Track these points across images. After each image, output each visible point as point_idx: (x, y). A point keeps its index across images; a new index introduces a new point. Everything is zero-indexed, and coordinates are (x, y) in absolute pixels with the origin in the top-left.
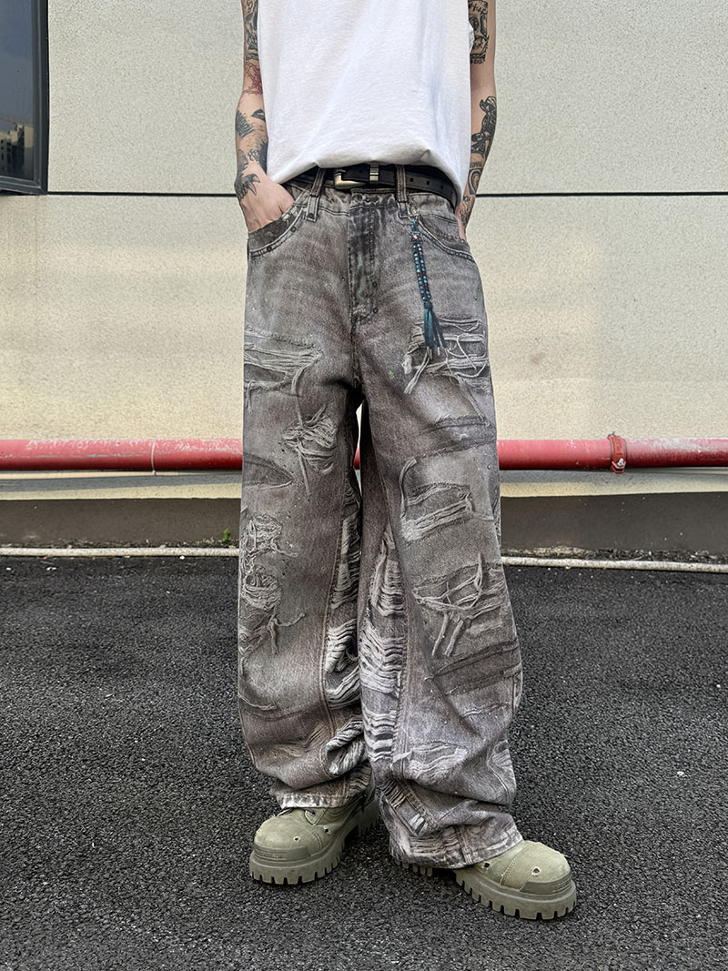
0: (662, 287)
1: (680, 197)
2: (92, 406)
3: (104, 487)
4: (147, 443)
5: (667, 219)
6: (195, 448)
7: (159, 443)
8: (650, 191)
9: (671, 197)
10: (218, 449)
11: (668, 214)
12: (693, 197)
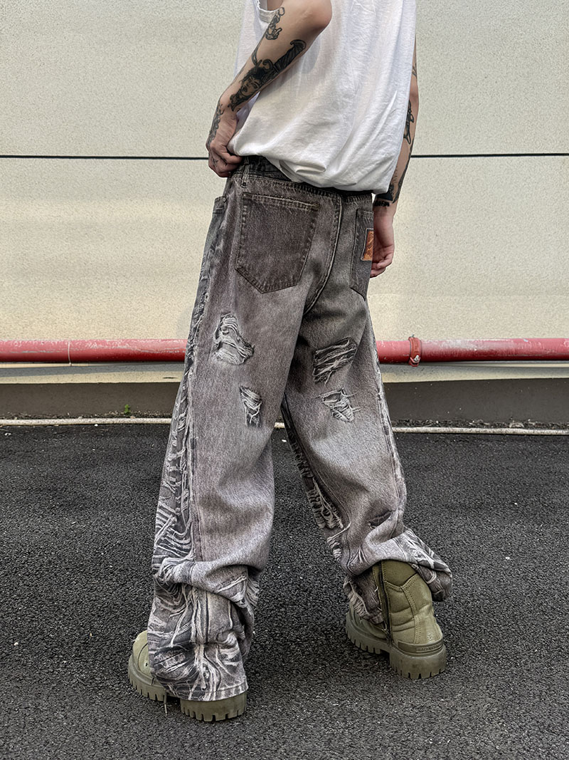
0: (457, 225)
1: (470, 158)
2: (20, 315)
3: (35, 375)
4: (64, 342)
5: (461, 174)
6: (101, 346)
7: (73, 342)
8: (448, 154)
9: (463, 158)
10: (119, 347)
11: (461, 171)
12: (479, 158)
